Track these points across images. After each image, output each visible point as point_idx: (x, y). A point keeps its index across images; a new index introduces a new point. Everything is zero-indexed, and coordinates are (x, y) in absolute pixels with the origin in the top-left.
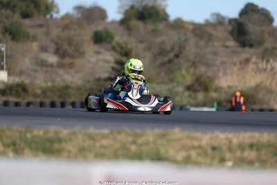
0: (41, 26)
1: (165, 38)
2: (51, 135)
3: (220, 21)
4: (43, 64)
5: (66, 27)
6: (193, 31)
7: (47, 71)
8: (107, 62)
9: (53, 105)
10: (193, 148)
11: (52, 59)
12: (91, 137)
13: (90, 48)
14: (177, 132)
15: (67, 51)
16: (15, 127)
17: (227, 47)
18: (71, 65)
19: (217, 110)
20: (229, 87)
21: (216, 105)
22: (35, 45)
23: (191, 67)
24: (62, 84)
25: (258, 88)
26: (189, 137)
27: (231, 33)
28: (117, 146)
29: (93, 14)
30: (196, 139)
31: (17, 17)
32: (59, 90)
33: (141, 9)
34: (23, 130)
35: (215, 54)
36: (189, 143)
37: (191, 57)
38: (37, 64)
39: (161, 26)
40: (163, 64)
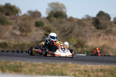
0: (13, 19)
1: (65, 25)
2: (18, 64)
3: (88, 18)
4: (14, 35)
5: (24, 20)
6: (77, 22)
7: (16, 38)
8: (41, 34)
9: (18, 52)
10: (77, 71)
11: (18, 33)
12: (34, 66)
13: (34, 28)
14: (70, 64)
15: (24, 29)
16: (2, 61)
17: (91, 29)
18: (26, 36)
19: (87, 55)
20: (92, 46)
21: (86, 53)
22: (11, 27)
23: (76, 37)
24: (22, 43)
25: (104, 46)
26: (75, 66)
27: (93, 23)
28: (45, 69)
29: (35, 14)
30: (78, 67)
31: (4, 15)
32: (21, 46)
33: (55, 13)
34: (6, 62)
35: (86, 32)
36: (75, 68)
37: (76, 33)
38: (12, 35)
39: (64, 20)
40: (64, 36)
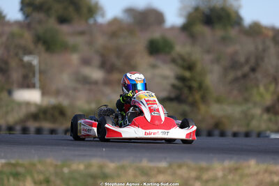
0: (82, 33)
1: (237, 47)
2: (94, 169)
4: (85, 81)
5: (114, 35)
6: (274, 38)
7: (90, 90)
8: (165, 77)
11: (97, 74)
12: (144, 172)
13: (143, 60)
14: (252, 165)
15: (115, 65)
16: (49, 160)
22: (75, 58)
23: (270, 83)
26: (266, 171)
29: (148, 18)
31: (52, 23)
33: (207, 11)
34: (59, 163)
36: (266, 178)
37: (272, 71)
38: (78, 80)
39: (233, 32)
40: (236, 80)
